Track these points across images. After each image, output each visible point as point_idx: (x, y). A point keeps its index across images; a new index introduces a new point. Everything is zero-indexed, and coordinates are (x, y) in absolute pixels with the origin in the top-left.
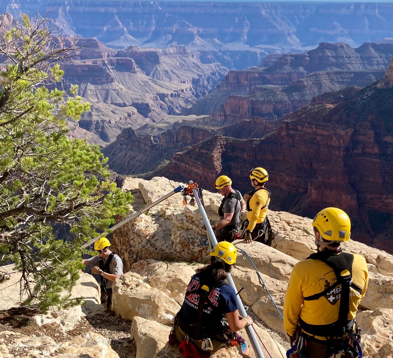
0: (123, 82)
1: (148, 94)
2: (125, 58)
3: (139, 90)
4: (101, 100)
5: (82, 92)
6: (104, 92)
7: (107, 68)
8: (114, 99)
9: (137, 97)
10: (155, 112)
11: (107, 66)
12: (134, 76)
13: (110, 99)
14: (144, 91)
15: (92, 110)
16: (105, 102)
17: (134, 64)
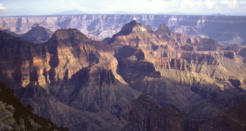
0: (226, 66)
1: (241, 74)
2: (230, 51)
3: (236, 71)
4: (209, 75)
5: (198, 70)
6: (212, 71)
7: (217, 57)
8: (217, 76)
9: (233, 76)
10: (243, 86)
11: (217, 55)
12: (234, 63)
13: (215, 75)
14: (239, 72)
15: (201, 81)
16: (211, 77)
17: (234, 55)
